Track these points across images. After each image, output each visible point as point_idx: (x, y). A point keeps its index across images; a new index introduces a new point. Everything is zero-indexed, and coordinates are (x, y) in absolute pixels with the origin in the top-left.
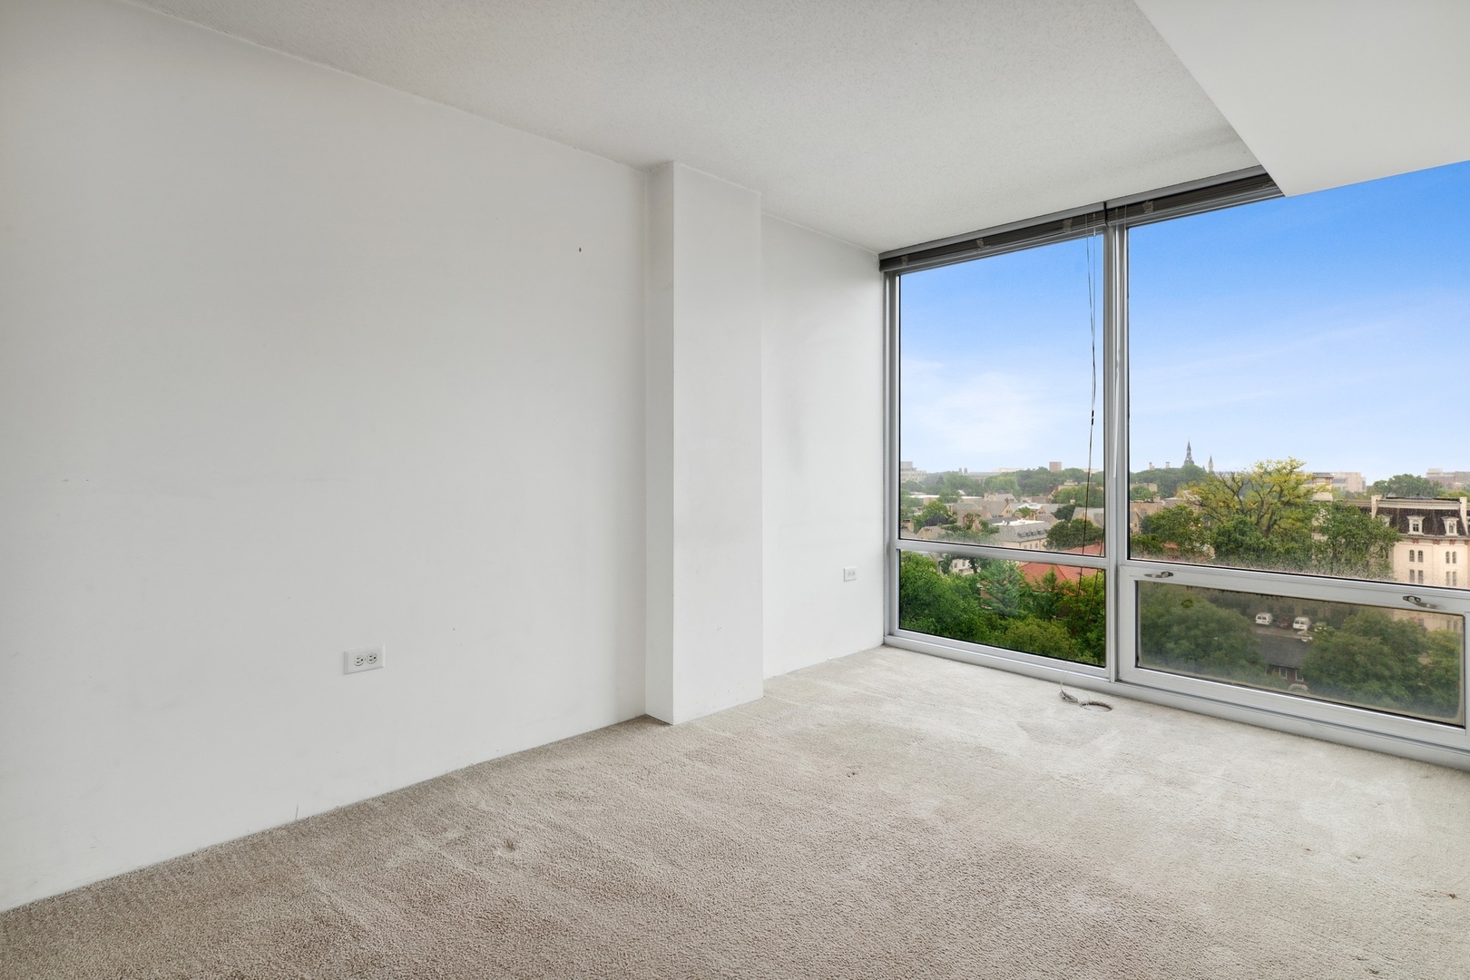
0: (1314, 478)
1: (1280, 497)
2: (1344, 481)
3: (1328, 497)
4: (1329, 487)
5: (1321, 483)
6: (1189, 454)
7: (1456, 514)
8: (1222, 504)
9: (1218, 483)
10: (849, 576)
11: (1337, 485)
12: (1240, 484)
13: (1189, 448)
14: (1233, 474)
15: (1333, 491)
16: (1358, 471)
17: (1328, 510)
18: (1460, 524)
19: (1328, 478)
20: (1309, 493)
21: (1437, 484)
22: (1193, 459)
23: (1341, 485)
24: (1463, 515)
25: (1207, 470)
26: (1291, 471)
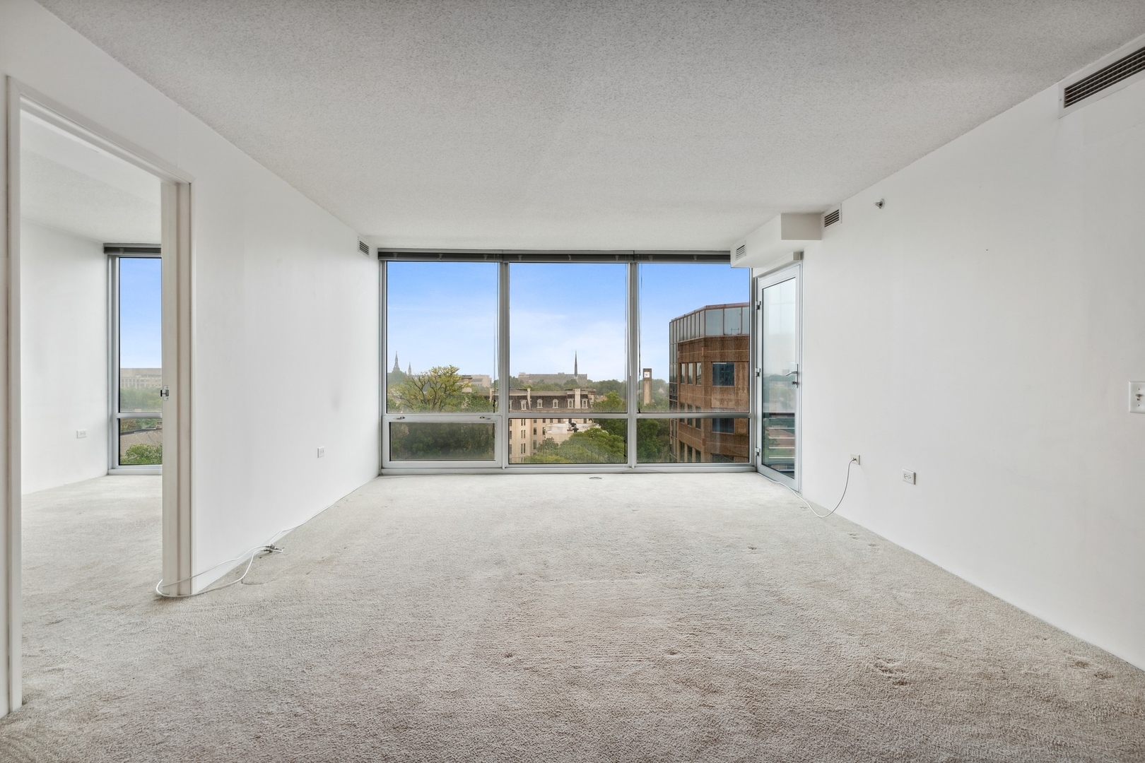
0: (463, 379)
1: (445, 391)
2: (480, 380)
3: (469, 390)
4: (470, 384)
5: (466, 381)
6: (396, 363)
7: (525, 398)
8: (413, 397)
9: (411, 383)
10: (81, 435)
11: (474, 383)
12: (423, 383)
13: (397, 359)
14: (419, 376)
15: (472, 386)
16: (487, 374)
17: (469, 399)
18: (527, 403)
19: (470, 378)
20: (461, 387)
21: (522, 382)
22: (400, 367)
23: (477, 383)
24: (529, 398)
25: (408, 373)
26: (451, 374)
